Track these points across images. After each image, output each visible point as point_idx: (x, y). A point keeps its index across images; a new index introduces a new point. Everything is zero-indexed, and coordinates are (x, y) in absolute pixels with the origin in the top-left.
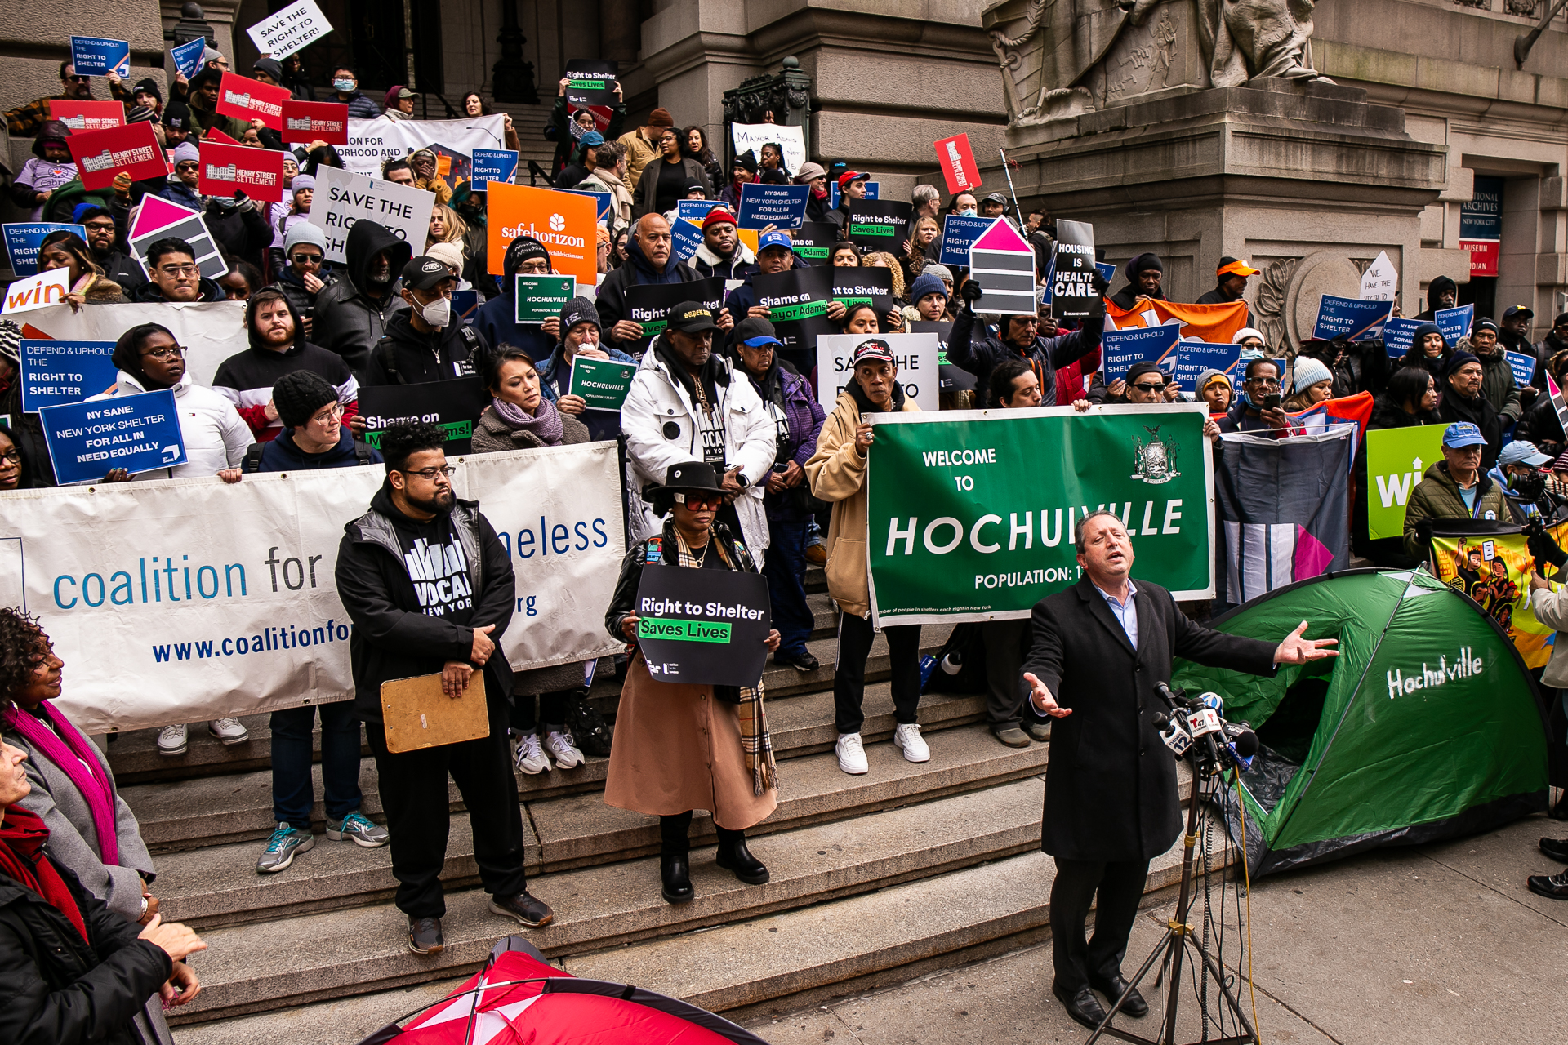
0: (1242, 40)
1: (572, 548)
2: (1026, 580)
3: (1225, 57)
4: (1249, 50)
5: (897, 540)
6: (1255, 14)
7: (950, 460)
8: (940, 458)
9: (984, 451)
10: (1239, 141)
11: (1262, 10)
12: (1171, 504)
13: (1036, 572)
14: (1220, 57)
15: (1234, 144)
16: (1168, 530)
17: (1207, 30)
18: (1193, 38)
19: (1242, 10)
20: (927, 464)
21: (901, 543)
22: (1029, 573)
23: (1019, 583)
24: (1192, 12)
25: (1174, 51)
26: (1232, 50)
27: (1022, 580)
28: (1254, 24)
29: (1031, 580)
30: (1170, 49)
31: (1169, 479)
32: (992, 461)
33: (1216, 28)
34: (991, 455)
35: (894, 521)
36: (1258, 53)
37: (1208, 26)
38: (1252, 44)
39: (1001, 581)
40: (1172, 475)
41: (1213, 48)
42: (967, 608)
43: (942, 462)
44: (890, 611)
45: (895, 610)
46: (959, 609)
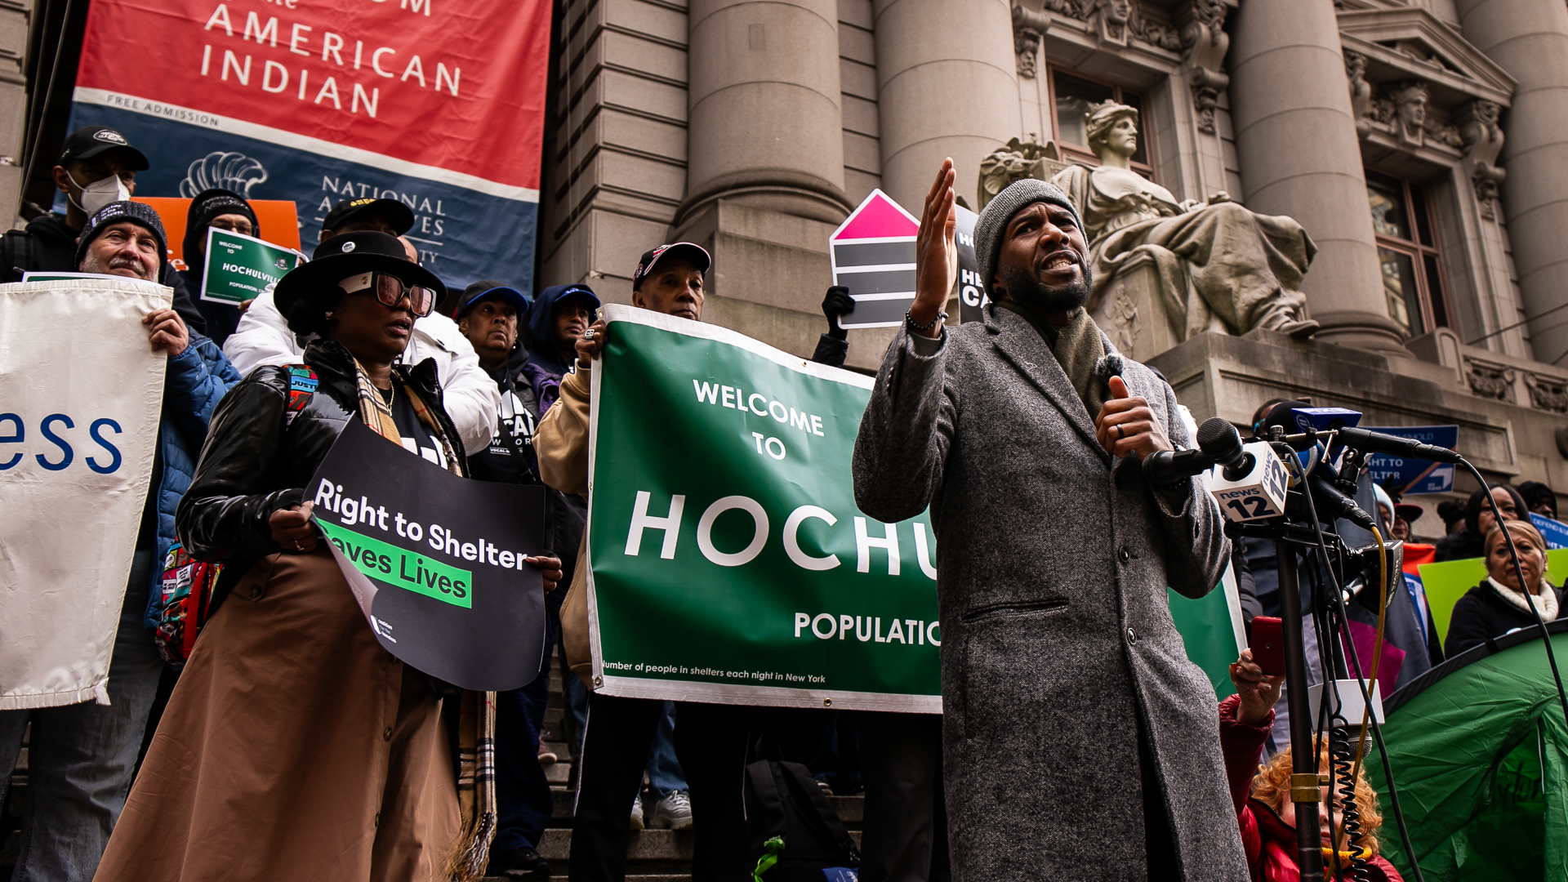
0: (1220, 304)
1: (29, 460)
2: (892, 635)
3: (1201, 325)
4: (1228, 314)
5: (647, 532)
6: (1230, 271)
7: (746, 403)
8: (725, 396)
10: (1231, 384)
11: (1237, 266)
13: (911, 623)
14: (1194, 325)
15: (1225, 388)
17: (1174, 298)
18: (1158, 310)
19: (1214, 269)
20: (701, 399)
21: (652, 539)
22: (896, 623)
23: (879, 638)
24: (1153, 281)
25: (1137, 327)
26: (1209, 319)
27: (884, 633)
28: (1231, 283)
29: (900, 636)
30: (1131, 326)
33: (1185, 295)
35: (643, 499)
36: (1241, 313)
37: (1175, 293)
38: (1232, 306)
39: (844, 627)
41: (1184, 318)
42: (779, 677)
43: (729, 400)
44: (627, 667)
45: (639, 667)
46: (763, 677)
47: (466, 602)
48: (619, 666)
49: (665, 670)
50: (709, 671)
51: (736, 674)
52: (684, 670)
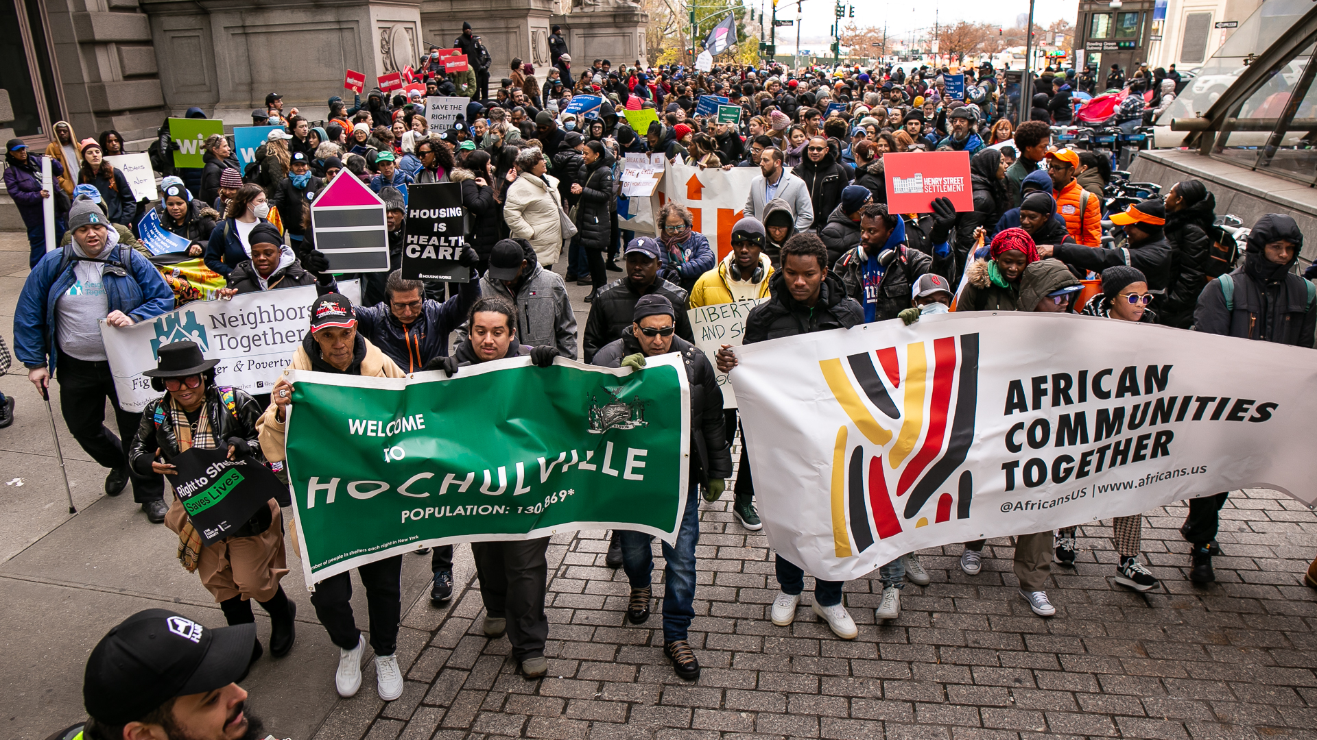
2: (456, 512)
5: (318, 491)
8: (370, 428)
9: (411, 418)
12: (632, 452)
13: (469, 507)
16: (628, 475)
22: (460, 508)
23: (448, 514)
27: (451, 512)
29: (462, 512)
31: (631, 427)
32: (420, 427)
34: (419, 421)
39: (428, 514)
40: (637, 423)
42: (395, 542)
43: (372, 431)
44: (320, 565)
45: (325, 563)
46: (386, 545)
47: (242, 478)
48: (316, 566)
49: (337, 559)
50: (359, 551)
51: (373, 549)
52: (346, 555)
